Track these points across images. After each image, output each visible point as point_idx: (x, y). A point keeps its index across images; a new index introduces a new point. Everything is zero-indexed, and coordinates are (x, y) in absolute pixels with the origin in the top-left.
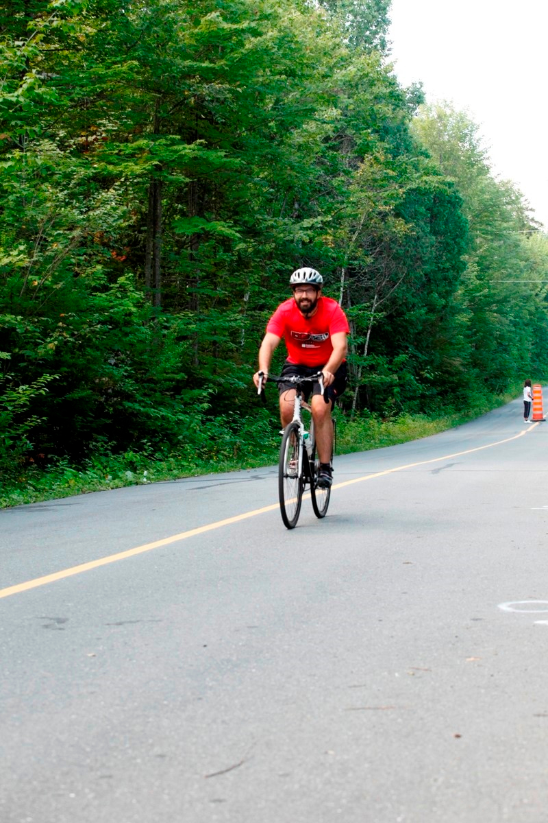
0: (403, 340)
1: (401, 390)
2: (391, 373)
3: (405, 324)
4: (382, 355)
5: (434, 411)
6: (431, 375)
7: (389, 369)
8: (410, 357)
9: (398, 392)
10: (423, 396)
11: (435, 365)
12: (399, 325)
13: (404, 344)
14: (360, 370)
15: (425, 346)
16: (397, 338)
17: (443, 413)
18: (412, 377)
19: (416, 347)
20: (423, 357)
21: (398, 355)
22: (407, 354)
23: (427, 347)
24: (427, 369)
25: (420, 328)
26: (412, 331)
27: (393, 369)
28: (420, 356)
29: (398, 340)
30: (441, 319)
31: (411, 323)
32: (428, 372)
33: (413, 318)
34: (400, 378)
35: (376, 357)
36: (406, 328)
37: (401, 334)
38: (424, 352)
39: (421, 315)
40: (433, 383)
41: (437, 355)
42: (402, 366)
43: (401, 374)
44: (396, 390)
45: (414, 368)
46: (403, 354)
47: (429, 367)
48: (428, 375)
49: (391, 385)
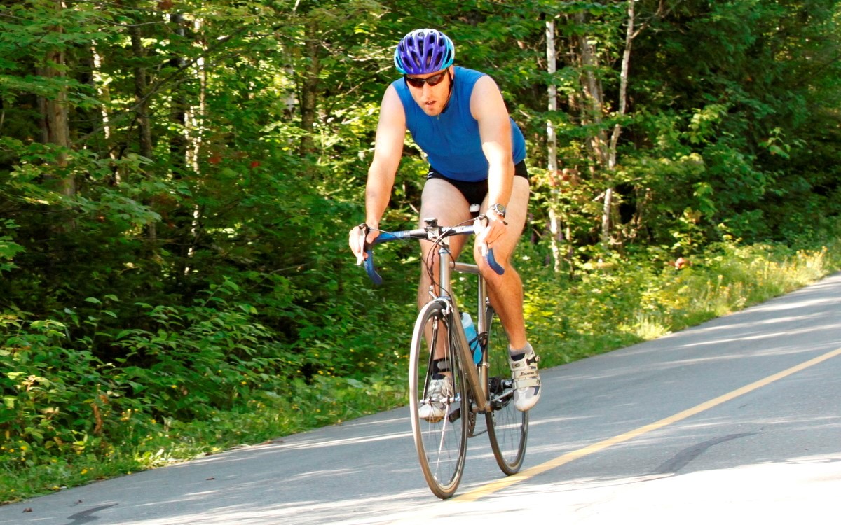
0: (715, 70)
1: (718, 189)
2: (688, 149)
3: (713, 32)
4: (665, 108)
5: (801, 231)
6: (785, 149)
7: (684, 141)
8: (732, 110)
9: (707, 195)
10: (770, 198)
11: (795, 124)
12: (700, 37)
13: (714, 79)
14: (613, 148)
15: (769, 81)
16: (698, 68)
17: (823, 232)
18: (740, 157)
19: (749, 88)
20: (763, 110)
21: (702, 106)
22: (724, 101)
23: (775, 82)
24: (774, 135)
25: (752, 40)
26: (731, 48)
27: (694, 140)
28: (756, 104)
29: (702, 73)
30: (803, 15)
31: (731, 30)
32: (778, 143)
33: (732, 18)
34: (709, 162)
35: (649, 115)
36: (716, 43)
37: (707, 56)
38: (769, 96)
39: (751, 9)
40: (798, 166)
41: (802, 101)
42: (713, 132)
43: (715, 151)
44: (704, 187)
45: (747, 133)
46: (713, 102)
47: (777, 130)
48: (777, 150)
49: (690, 182)
